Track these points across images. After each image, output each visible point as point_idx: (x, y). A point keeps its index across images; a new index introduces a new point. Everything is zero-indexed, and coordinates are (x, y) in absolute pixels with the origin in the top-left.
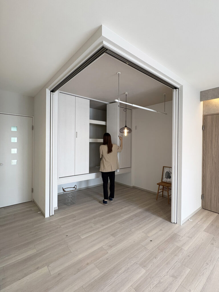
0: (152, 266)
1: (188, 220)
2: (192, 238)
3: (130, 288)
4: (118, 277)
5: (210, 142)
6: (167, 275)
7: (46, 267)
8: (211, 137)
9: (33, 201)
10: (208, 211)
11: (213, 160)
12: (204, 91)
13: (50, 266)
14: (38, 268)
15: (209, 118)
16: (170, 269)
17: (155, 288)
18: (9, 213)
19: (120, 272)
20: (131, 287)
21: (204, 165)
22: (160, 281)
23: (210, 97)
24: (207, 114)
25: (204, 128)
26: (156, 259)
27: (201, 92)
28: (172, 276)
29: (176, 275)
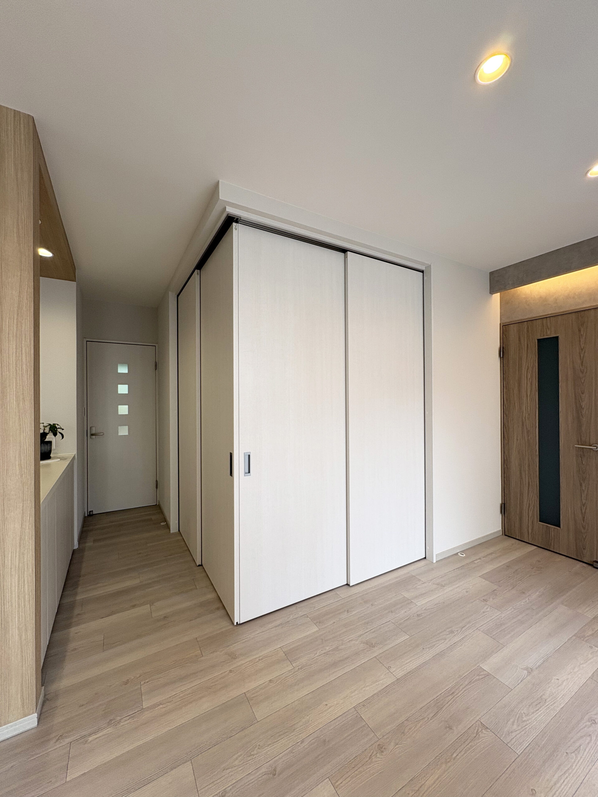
0: (334, 623)
1: (457, 554)
2: (444, 586)
3: (277, 650)
4: (263, 633)
5: (516, 385)
6: (357, 640)
7: (149, 605)
8: (517, 372)
9: (159, 505)
10: (514, 540)
11: (523, 425)
12: (497, 270)
13: (154, 605)
14: (134, 606)
15: (513, 330)
16: (366, 632)
17: (324, 656)
18: (112, 522)
19: (270, 626)
20: (280, 649)
21: (506, 437)
22: (337, 648)
23: (509, 284)
24: (508, 321)
25: (503, 352)
26: (349, 613)
27: (492, 274)
28: (364, 643)
29: (373, 643)
